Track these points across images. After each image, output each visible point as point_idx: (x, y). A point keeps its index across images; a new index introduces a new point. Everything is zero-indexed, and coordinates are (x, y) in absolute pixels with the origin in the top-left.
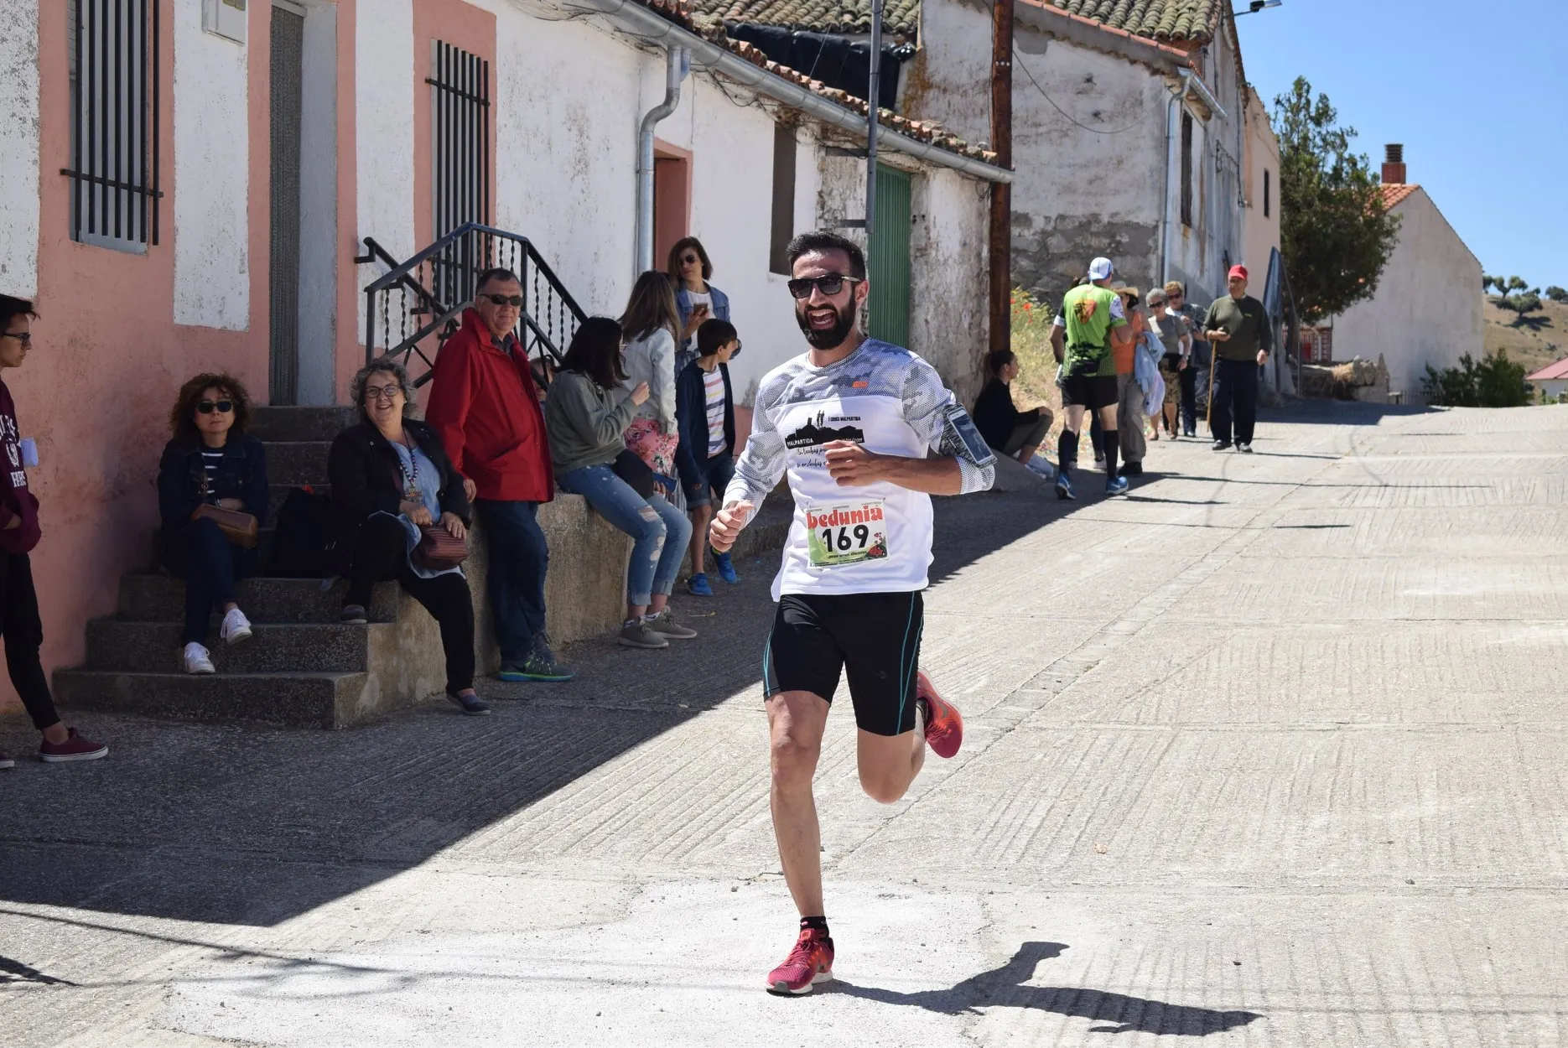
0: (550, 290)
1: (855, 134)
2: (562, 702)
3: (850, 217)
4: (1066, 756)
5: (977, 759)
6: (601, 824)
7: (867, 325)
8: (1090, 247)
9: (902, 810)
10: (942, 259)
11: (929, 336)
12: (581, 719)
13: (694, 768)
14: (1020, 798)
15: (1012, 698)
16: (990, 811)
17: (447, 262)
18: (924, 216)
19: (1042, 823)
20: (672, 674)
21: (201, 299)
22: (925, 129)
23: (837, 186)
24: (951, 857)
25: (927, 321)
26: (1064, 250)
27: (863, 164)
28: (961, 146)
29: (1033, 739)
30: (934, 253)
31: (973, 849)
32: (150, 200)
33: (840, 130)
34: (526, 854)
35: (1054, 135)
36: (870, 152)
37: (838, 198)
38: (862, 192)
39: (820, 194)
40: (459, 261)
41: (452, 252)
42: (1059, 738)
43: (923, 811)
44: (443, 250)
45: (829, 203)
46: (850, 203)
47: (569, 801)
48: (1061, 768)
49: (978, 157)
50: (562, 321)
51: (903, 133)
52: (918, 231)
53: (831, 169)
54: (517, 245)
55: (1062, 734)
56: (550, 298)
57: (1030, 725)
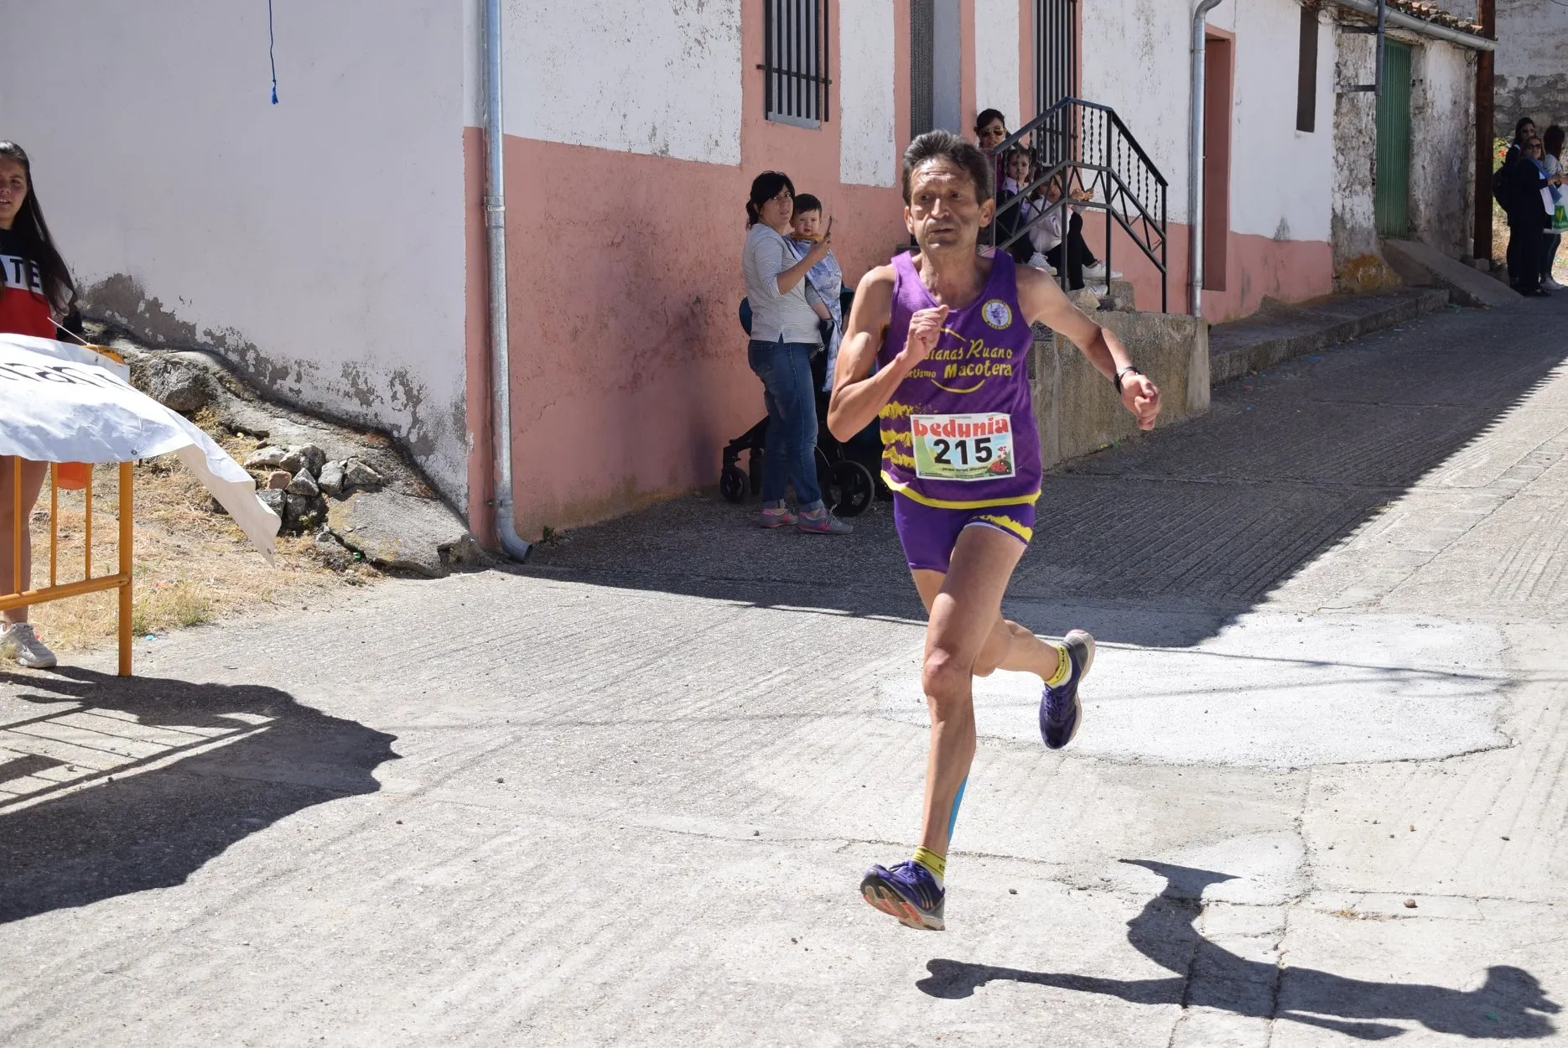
0: (1129, 149)
1: (1366, 14)
2: (1146, 476)
3: (1361, 84)
4: (1558, 518)
5: (1486, 520)
6: (1188, 570)
7: (1375, 171)
8: (1556, 102)
9: (1428, 560)
10: (1436, 115)
11: (1425, 179)
12: (1162, 490)
13: (1257, 527)
14: (1524, 550)
15: (1511, 472)
16: (1500, 561)
17: (1051, 130)
18: (1421, 81)
19: (1544, 571)
20: (1231, 454)
21: (859, 163)
22: (1424, 9)
23: (1351, 58)
24: (1472, 596)
25: (1423, 167)
26: (1534, 105)
27: (1372, 40)
28: (1454, 21)
29: (1530, 504)
30: (1430, 110)
31: (1490, 590)
32: (822, 86)
33: (1353, 12)
34: (1132, 592)
35: (1526, 9)
36: (1380, 29)
37: (1351, 68)
38: (1372, 64)
39: (1337, 65)
40: (1060, 130)
41: (1054, 121)
42: (1551, 504)
43: (1445, 560)
44: (1048, 120)
45: (1345, 72)
46: (1362, 72)
47: (1161, 553)
48: (1555, 528)
49: (1468, 30)
50: (1139, 174)
51: (1406, 12)
52: (1416, 93)
53: (1346, 44)
54: (1104, 114)
55: (1553, 501)
56: (1129, 156)
57: (1527, 493)
